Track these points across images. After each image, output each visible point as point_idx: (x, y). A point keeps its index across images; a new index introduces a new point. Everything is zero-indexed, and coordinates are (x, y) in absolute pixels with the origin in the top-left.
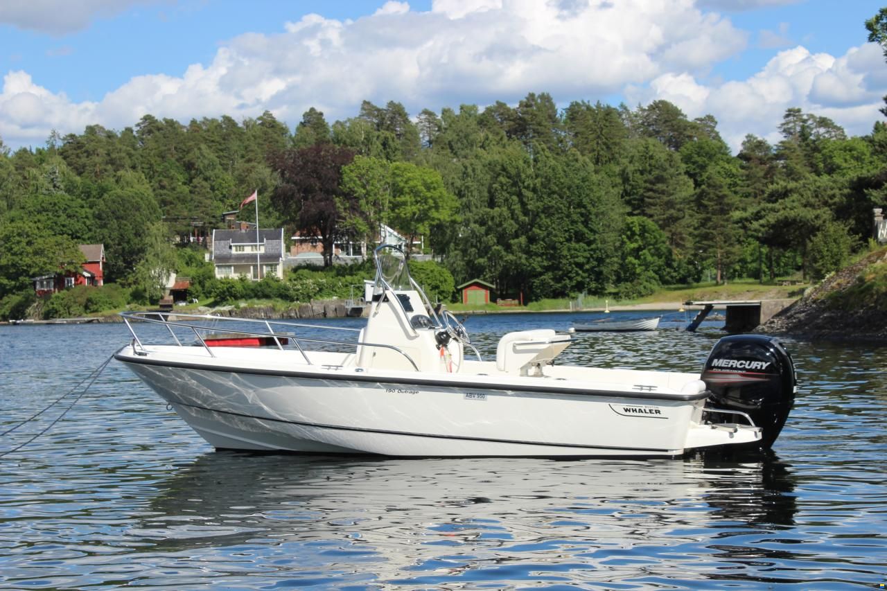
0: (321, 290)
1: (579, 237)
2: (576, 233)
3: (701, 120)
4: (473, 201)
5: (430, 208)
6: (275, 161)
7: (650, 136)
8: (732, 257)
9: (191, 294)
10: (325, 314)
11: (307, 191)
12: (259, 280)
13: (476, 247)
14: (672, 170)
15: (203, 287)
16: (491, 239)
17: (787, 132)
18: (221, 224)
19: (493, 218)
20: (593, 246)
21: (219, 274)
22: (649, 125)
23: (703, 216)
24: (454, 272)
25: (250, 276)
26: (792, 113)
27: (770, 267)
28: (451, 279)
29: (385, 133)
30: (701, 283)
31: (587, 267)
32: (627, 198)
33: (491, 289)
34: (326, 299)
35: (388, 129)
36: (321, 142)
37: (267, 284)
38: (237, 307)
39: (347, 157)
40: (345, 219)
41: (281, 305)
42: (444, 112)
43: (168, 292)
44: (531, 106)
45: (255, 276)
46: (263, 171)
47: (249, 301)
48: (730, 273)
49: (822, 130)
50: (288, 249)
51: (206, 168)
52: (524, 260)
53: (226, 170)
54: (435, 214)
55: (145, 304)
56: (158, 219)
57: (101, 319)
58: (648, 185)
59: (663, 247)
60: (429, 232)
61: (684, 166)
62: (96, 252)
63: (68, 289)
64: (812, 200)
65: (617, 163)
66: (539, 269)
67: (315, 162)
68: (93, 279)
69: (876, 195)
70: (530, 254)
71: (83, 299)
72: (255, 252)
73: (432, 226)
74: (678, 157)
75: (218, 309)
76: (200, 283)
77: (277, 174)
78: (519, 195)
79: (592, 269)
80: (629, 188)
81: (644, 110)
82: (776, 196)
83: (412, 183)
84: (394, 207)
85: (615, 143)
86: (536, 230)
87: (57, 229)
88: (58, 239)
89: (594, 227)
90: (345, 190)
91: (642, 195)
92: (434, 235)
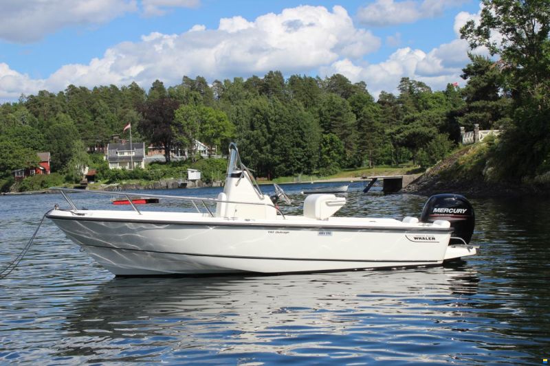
0: (165, 174)
1: (298, 145)
2: (296, 143)
3: (358, 84)
4: (244, 127)
5: (221, 131)
6: (138, 107)
7: (332, 92)
8: (377, 154)
9: (96, 178)
10: (167, 187)
11: (156, 123)
12: (132, 169)
13: (245, 150)
14: (345, 110)
15: (103, 174)
16: (253, 147)
17: (402, 90)
18: (111, 141)
19: (253, 136)
20: (306, 149)
21: (111, 167)
22: (332, 87)
23: (362, 133)
25: (127, 168)
26: (404, 80)
27: (396, 159)
29: (194, 93)
30: (361, 168)
31: (303, 160)
32: (322, 124)
34: (168, 179)
35: (197, 90)
36: (162, 98)
37: (137, 172)
38: (121, 184)
39: (176, 105)
40: (176, 137)
41: (144, 183)
42: (225, 81)
43: (84, 176)
44: (270, 78)
45: (130, 168)
46: (132, 113)
47: (128, 181)
48: (377, 162)
49: (420, 89)
50: (147, 154)
51: (102, 112)
52: (270, 157)
53: (113, 113)
54: (224, 134)
55: (72, 183)
56: (78, 138)
57: (50, 191)
58: (332, 117)
59: (342, 149)
60: (220, 143)
61: (350, 107)
62: (46, 156)
63: (32, 176)
64: (427, 123)
65: (317, 107)
66: (278, 162)
67: (160, 108)
68: (44, 171)
69: (460, 120)
70: (273, 154)
71: (40, 181)
72: (130, 155)
73: (222, 140)
74: (347, 103)
75: (111, 185)
76: (101, 171)
77: (140, 115)
78: (267, 123)
79: (305, 161)
80: (323, 119)
81: (328, 79)
82: (408, 121)
83: (211, 118)
84: (202, 130)
85: (315, 96)
86: (276, 142)
87: (26, 145)
88: (26, 149)
89: (306, 139)
90: (176, 122)
91: (330, 123)
92: (222, 145)
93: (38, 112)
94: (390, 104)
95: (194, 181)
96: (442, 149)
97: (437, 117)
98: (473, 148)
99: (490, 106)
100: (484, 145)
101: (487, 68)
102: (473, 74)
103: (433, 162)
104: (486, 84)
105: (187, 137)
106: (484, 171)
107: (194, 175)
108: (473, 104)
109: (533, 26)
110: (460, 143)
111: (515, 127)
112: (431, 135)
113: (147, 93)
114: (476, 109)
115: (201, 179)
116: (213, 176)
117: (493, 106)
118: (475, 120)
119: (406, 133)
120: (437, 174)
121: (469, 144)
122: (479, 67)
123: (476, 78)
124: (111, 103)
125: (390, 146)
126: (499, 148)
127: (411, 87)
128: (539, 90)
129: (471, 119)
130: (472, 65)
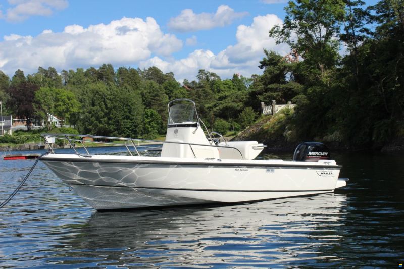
0: (28, 139)
1: (128, 118)
2: (126, 116)
3: (168, 74)
4: (87, 104)
5: (70, 107)
6: (6, 89)
7: (150, 79)
10: (30, 149)
11: (20, 101)
12: (3, 136)
13: (88, 122)
14: (161, 92)
16: (94, 119)
17: (200, 78)
20: (133, 121)
22: (149, 76)
24: (79, 132)
26: (201, 71)
29: (47, 79)
31: (131, 129)
32: (144, 103)
34: (30, 143)
35: (49, 77)
36: (23, 82)
37: (6, 138)
39: (36, 88)
40: (36, 111)
41: (12, 146)
42: (71, 71)
44: (104, 69)
45: (1, 134)
49: (213, 78)
50: (13, 124)
52: (106, 127)
54: (72, 110)
58: (152, 98)
59: (160, 121)
60: (69, 117)
61: (165, 91)
64: (236, 100)
65: (140, 90)
66: (112, 130)
67: (23, 90)
69: (260, 98)
70: (108, 123)
72: (1, 125)
73: (70, 114)
74: (162, 87)
77: (7, 95)
78: (104, 102)
79: (133, 129)
80: (144, 99)
81: (146, 70)
83: (63, 98)
84: (55, 107)
85: (138, 82)
86: (111, 115)
89: (133, 114)
90: (36, 100)
91: (150, 102)
92: (71, 117)
94: (194, 89)
95: (50, 144)
97: (243, 95)
98: (274, 117)
99: (281, 88)
100: (282, 115)
101: (279, 61)
102: (267, 65)
103: (244, 128)
104: (278, 72)
105: (45, 111)
106: (285, 133)
107: (51, 140)
108: (270, 86)
109: (320, 30)
110: (262, 114)
111: (308, 102)
112: (239, 108)
113: (11, 78)
114: (272, 90)
115: (56, 143)
116: (64, 140)
117: (284, 88)
118: (271, 98)
119: (221, 107)
120: (247, 136)
121: (269, 115)
122: (273, 59)
123: (271, 68)
126: (296, 117)
127: (207, 76)
128: (326, 75)
129: (268, 97)
130: (267, 59)
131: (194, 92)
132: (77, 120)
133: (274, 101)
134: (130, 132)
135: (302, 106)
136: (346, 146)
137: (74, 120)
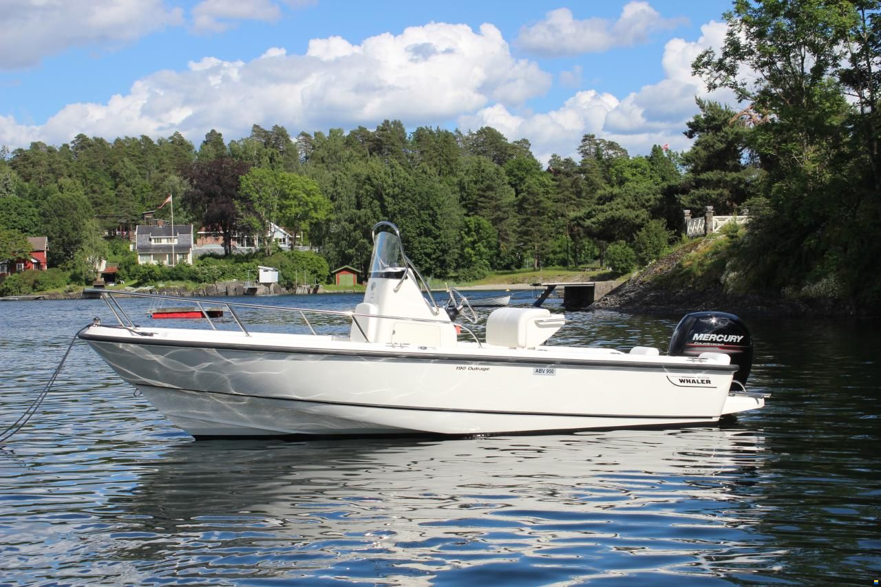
0: (223, 274)
1: (427, 233)
2: (425, 230)
3: (518, 142)
4: (344, 204)
5: (310, 210)
6: (184, 170)
7: (479, 154)
8: (546, 250)
9: (118, 277)
10: (227, 293)
11: (211, 195)
12: (174, 265)
13: (346, 240)
14: (499, 181)
15: (128, 271)
16: (358, 234)
17: (585, 153)
18: (141, 221)
19: (359, 218)
20: (438, 240)
21: (141, 261)
22: (477, 146)
23: (525, 217)
24: (328, 260)
25: (166, 262)
26: (588, 138)
27: (574, 257)
28: (326, 266)
29: (269, 151)
30: (522, 270)
31: (434, 256)
32: (464, 203)
33: (358, 273)
34: (228, 281)
35: (273, 147)
36: (221, 157)
37: (181, 269)
38: (156, 287)
39: (243, 168)
40: (242, 217)
41: (192, 286)
42: (316, 134)
43: (100, 275)
44: (386, 130)
45: (170, 262)
46: (175, 179)
47: (166, 282)
48: (546, 262)
49: (611, 152)
50: (195, 242)
51: (128, 176)
53: (144, 178)
54: (314, 215)
55: (81, 285)
56: (92, 217)
57: (46, 296)
58: (480, 192)
59: (493, 241)
60: (308, 229)
61: (507, 178)
62: (41, 243)
63: (19, 272)
64: (633, 203)
65: (455, 175)
67: (217, 173)
68: (38, 265)
69: (684, 199)
71: (31, 281)
72: (170, 243)
73: (311, 223)
74: (502, 170)
75: (141, 288)
76: (126, 267)
77: (186, 182)
78: (381, 199)
79: (437, 258)
80: (465, 195)
81: (473, 135)
82: (604, 200)
83: (295, 191)
84: (281, 208)
85: (452, 161)
87: (10, 224)
88: (11, 232)
89: (439, 225)
90: (243, 194)
91: (476, 200)
92: (311, 230)
93: (30, 175)
94: (567, 175)
95: (268, 285)
96: (656, 242)
97: (648, 194)
98: (706, 242)
99: (728, 179)
100: (722, 237)
101: (725, 122)
102: (702, 130)
103: (643, 262)
104: (723, 146)
105: (259, 217)
106: (723, 278)
107: (268, 276)
108: (704, 176)
109: (803, 59)
110: (683, 235)
111: (773, 212)
112: (638, 221)
113: (197, 148)
114: (708, 183)
115: (279, 282)
116: (297, 277)
117: (733, 179)
118: (705, 200)
119: (601, 217)
120: (649, 281)
121: (698, 236)
122: (714, 119)
123: (709, 137)
124: (141, 163)
125: (566, 237)
126: (747, 243)
127: (598, 150)
128: (811, 155)
129: (700, 198)
130: (702, 117)
131: (567, 182)
132: (324, 237)
133: (710, 208)
134: (432, 262)
135: (760, 221)
136: (848, 307)
137: (318, 237)
